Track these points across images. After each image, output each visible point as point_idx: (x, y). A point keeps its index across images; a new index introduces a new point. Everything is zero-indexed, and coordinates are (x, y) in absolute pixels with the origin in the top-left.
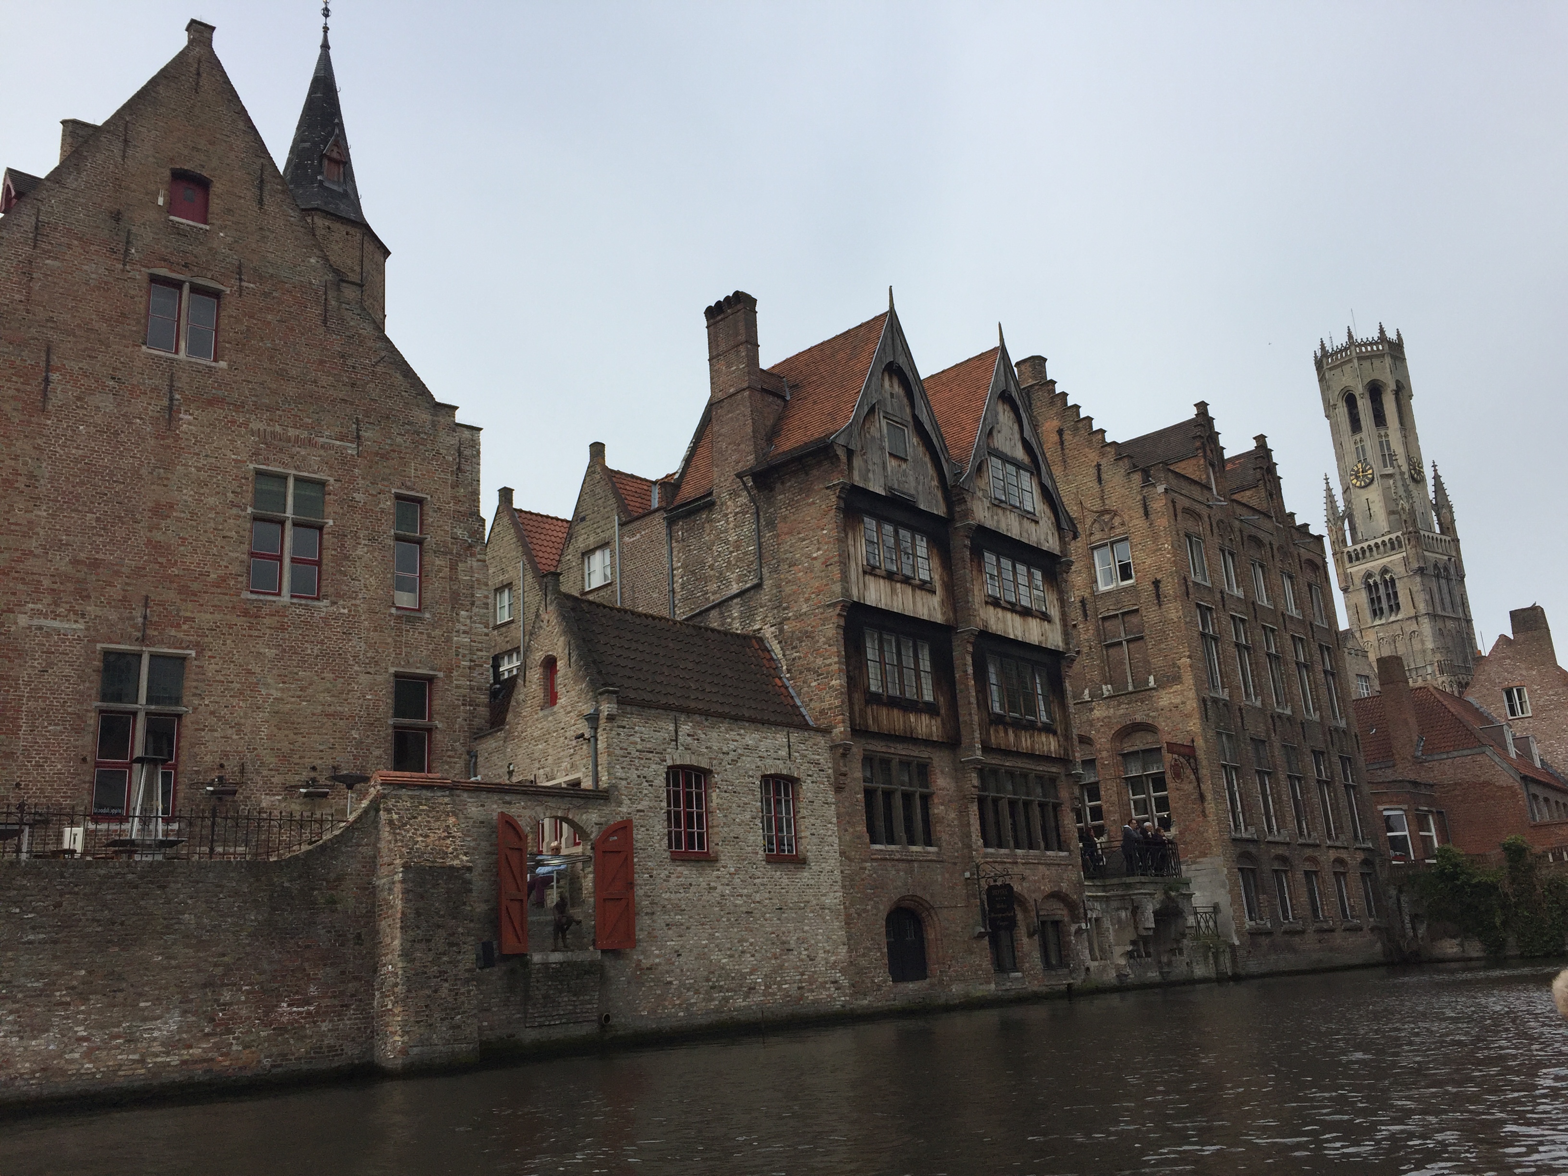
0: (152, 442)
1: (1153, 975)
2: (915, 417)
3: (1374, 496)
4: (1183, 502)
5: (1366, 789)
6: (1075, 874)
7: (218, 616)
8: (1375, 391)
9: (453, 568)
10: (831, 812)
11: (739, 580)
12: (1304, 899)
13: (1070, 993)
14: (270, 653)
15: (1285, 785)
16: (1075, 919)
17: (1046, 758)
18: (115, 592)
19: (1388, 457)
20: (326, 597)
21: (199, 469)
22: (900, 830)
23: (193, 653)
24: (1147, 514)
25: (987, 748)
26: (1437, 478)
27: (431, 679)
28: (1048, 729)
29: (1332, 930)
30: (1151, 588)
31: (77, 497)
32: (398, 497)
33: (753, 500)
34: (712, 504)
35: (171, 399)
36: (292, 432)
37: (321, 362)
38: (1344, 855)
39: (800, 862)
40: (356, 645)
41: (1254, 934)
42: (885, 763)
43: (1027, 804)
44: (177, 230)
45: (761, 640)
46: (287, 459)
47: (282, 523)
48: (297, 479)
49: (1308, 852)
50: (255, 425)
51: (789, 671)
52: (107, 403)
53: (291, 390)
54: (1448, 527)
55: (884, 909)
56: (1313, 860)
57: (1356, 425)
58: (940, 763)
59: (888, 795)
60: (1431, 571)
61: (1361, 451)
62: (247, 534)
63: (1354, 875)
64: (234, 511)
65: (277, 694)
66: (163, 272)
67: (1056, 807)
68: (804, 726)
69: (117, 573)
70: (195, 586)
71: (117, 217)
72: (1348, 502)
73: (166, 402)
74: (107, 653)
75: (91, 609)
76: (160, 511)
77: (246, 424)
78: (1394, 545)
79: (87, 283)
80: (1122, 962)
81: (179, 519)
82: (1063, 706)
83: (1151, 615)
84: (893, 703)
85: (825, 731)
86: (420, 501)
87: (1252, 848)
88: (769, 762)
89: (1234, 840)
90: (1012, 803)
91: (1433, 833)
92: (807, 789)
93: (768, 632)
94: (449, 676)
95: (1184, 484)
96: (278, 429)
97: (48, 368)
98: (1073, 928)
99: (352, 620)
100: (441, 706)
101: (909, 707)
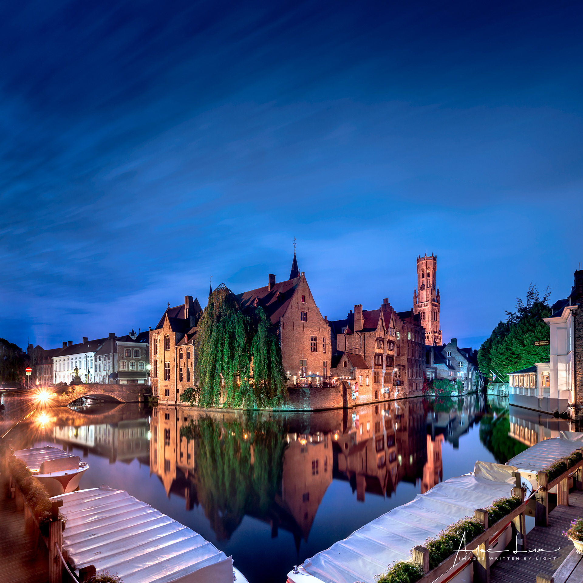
0: (302, 333)
2: (383, 325)
5: (425, 370)
7: (309, 355)
8: (429, 269)
9: (328, 347)
10: (371, 379)
11: (358, 347)
12: (416, 387)
14: (313, 359)
17: (391, 370)
19: (429, 284)
21: (306, 337)
22: (377, 381)
23: (307, 360)
24: (403, 329)
25: (386, 370)
28: (392, 366)
33: (360, 336)
34: (354, 335)
37: (316, 320)
40: (320, 358)
41: (410, 392)
44: (303, 304)
45: (361, 356)
46: (313, 334)
47: (313, 342)
48: (314, 337)
49: (417, 380)
51: (366, 360)
52: (298, 328)
53: (313, 324)
54: (438, 301)
55: (375, 391)
57: (423, 276)
58: (380, 372)
59: (376, 376)
60: (433, 311)
64: (310, 343)
65: (314, 364)
66: (302, 310)
67: (391, 376)
68: (369, 369)
69: (300, 350)
70: (307, 351)
71: (298, 303)
72: (419, 294)
74: (300, 360)
75: (299, 355)
76: (303, 342)
77: (310, 330)
78: (427, 305)
79: (296, 313)
81: (305, 343)
82: (393, 363)
85: (371, 369)
86: (325, 338)
89: (409, 379)
90: (387, 377)
94: (328, 361)
96: (313, 330)
97: (294, 325)
99: (319, 354)
100: (327, 364)
101: (379, 365)
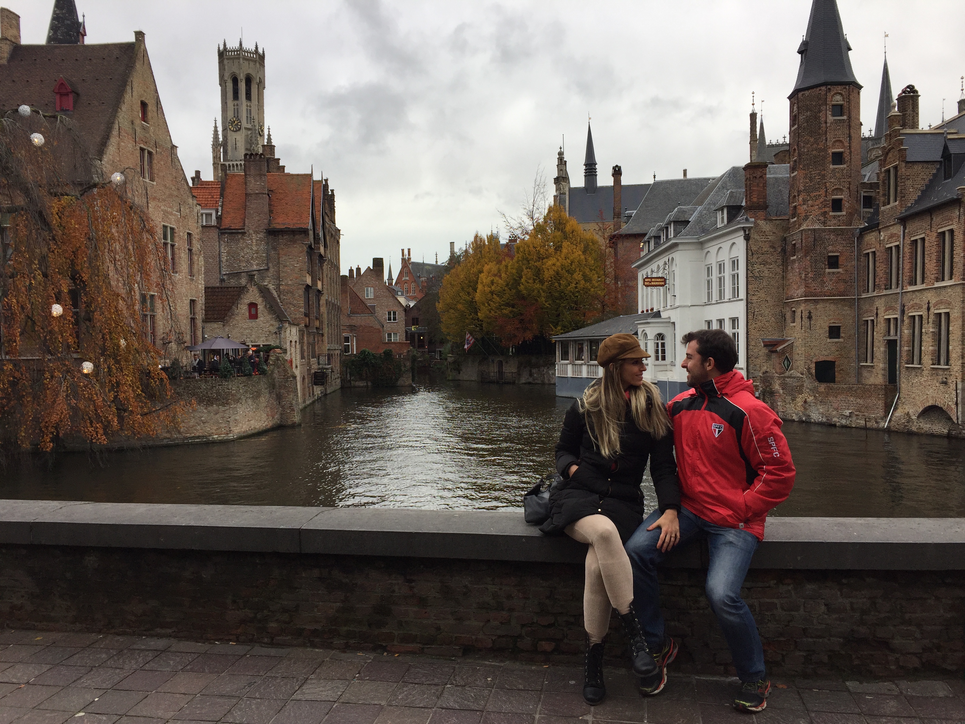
3: (240, 137)
5: (341, 327)
8: (249, 80)
9: (198, 260)
11: (257, 265)
19: (250, 118)
20: (176, 272)
23: (157, 294)
27: (195, 301)
32: (188, 233)
33: (266, 237)
34: (245, 233)
35: (147, 198)
36: (169, 210)
46: (168, 220)
47: (168, 245)
50: (162, 208)
51: (281, 302)
57: (236, 96)
61: (237, 111)
63: (339, 359)
64: (161, 241)
66: (142, 146)
71: (132, 123)
72: (225, 137)
73: (146, 200)
74: (143, 295)
77: (160, 207)
79: (129, 152)
86: (191, 235)
96: (166, 209)
99: (182, 280)
100: (197, 310)
101: (306, 315)
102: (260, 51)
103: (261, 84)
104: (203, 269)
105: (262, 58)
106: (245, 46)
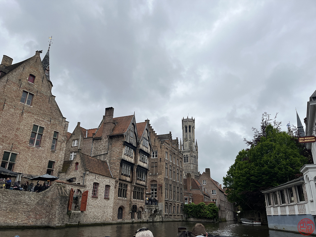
0: (19, 118)
1: (151, 220)
2: (135, 131)
3: (187, 143)
4: (166, 147)
5: (183, 193)
6: (144, 204)
7: (23, 148)
8: (190, 127)
9: (61, 144)
10: (114, 192)
11: (104, 152)
12: (173, 210)
13: (140, 222)
14: (30, 155)
15: (173, 192)
16: (143, 211)
17: (143, 186)
18: (8, 142)
19: (190, 137)
20: (41, 147)
21: (25, 123)
22: (122, 195)
23: (18, 154)
24: (161, 148)
25: (136, 184)
26: (196, 142)
27: (54, 162)
28: (144, 181)
29: (176, 215)
30: (160, 159)
31: (5, 125)
32: (55, 131)
33: (109, 140)
34: (102, 139)
35: (23, 111)
36: (41, 119)
37: (47, 108)
38: (179, 204)
39: (108, 199)
40: (44, 155)
41: (166, 215)
42: (122, 184)
43: (139, 192)
44: (29, 84)
45: (106, 162)
46: (39, 123)
47: (36, 133)
48: (40, 127)
49: (174, 203)
51: (110, 168)
52: (12, 110)
53: (42, 112)
54: (197, 150)
55: (118, 207)
56: (175, 204)
57: (186, 131)
58: (129, 185)
59: (121, 189)
60: (193, 156)
61: (187, 136)
62: (31, 135)
63: (180, 207)
64: (29, 131)
65: (30, 162)
66: (25, 90)
67: (143, 193)
68: (112, 178)
69: (9, 139)
70: (21, 142)
71: (20, 80)
72: (183, 143)
73: (22, 111)
74: (5, 152)
75: (4, 144)
76: (18, 129)
77: (34, 117)
78: (189, 151)
79: (13, 90)
80: (148, 218)
81: (20, 131)
82: (147, 178)
83: (159, 163)
84: (125, 175)
85: (115, 179)
86: (58, 133)
87: (167, 202)
88: (107, 183)
89: (165, 200)
90: (138, 192)
91: (191, 202)
92: (111, 188)
93: (108, 161)
94: (57, 162)
95: (167, 144)
96: (39, 118)
97: (5, 103)
98: (142, 213)
99: (44, 151)
100: (55, 167)
101: (127, 176)
102: (193, 119)
103: (194, 127)
104: (64, 149)
105: (194, 121)
106: (189, 118)
